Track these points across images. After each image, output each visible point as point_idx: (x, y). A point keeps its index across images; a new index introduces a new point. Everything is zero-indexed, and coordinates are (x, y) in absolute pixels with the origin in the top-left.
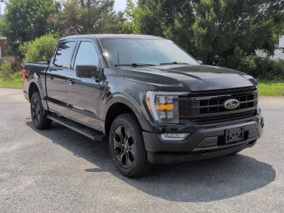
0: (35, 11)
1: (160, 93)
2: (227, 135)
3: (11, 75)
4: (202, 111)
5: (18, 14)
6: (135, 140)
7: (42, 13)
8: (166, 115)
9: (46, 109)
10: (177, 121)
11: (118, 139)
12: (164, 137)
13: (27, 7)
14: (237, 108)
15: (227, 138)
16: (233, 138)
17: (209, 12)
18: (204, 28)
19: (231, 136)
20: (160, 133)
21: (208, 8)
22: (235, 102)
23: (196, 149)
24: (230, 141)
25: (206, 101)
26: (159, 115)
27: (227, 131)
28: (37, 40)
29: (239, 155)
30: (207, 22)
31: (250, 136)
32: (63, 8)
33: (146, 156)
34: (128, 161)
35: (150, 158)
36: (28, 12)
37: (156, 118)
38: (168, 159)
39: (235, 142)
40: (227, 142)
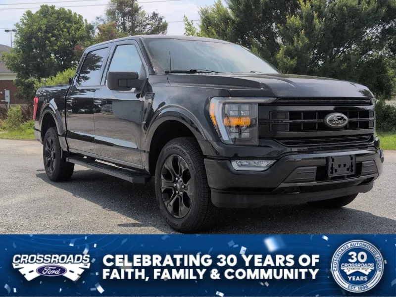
0: (58, 37)
1: (231, 99)
2: (330, 166)
3: (21, 125)
4: (294, 127)
5: (34, 40)
6: (192, 173)
7: (66, 40)
8: (240, 133)
9: (65, 149)
10: (256, 142)
11: (168, 176)
12: (235, 165)
13: (46, 32)
14: (345, 128)
15: (330, 170)
16: (339, 170)
17: (299, 36)
18: (292, 58)
19: (336, 166)
20: (230, 159)
21: (297, 31)
22: (342, 118)
23: (283, 185)
24: (335, 175)
25: (299, 113)
26: (229, 133)
27: (330, 160)
28: (59, 75)
29: (347, 210)
30: (296, 50)
31: (364, 171)
32: (97, 31)
33: (210, 197)
34: (183, 208)
35: (215, 199)
36: (48, 39)
37: (225, 137)
38: (242, 201)
39: (342, 177)
40: (330, 176)
